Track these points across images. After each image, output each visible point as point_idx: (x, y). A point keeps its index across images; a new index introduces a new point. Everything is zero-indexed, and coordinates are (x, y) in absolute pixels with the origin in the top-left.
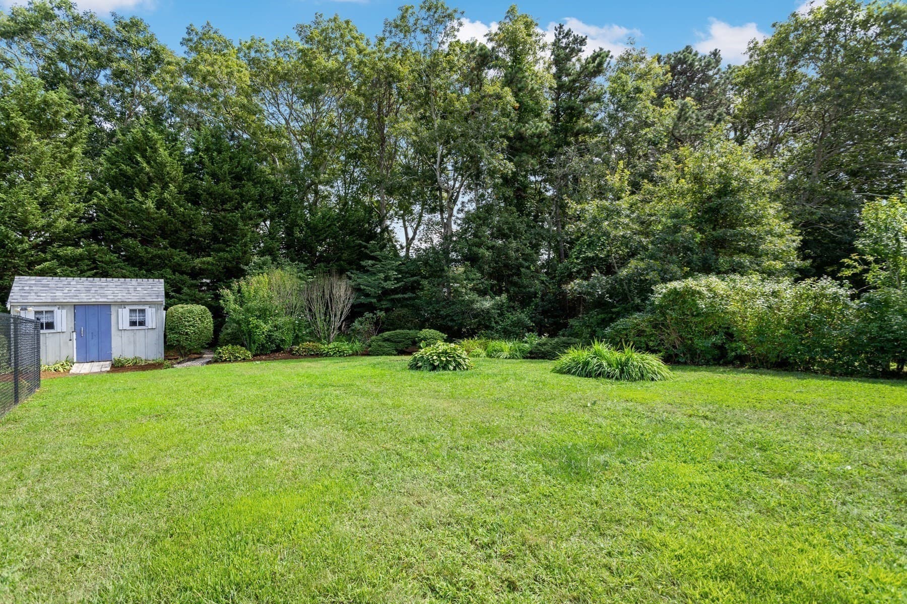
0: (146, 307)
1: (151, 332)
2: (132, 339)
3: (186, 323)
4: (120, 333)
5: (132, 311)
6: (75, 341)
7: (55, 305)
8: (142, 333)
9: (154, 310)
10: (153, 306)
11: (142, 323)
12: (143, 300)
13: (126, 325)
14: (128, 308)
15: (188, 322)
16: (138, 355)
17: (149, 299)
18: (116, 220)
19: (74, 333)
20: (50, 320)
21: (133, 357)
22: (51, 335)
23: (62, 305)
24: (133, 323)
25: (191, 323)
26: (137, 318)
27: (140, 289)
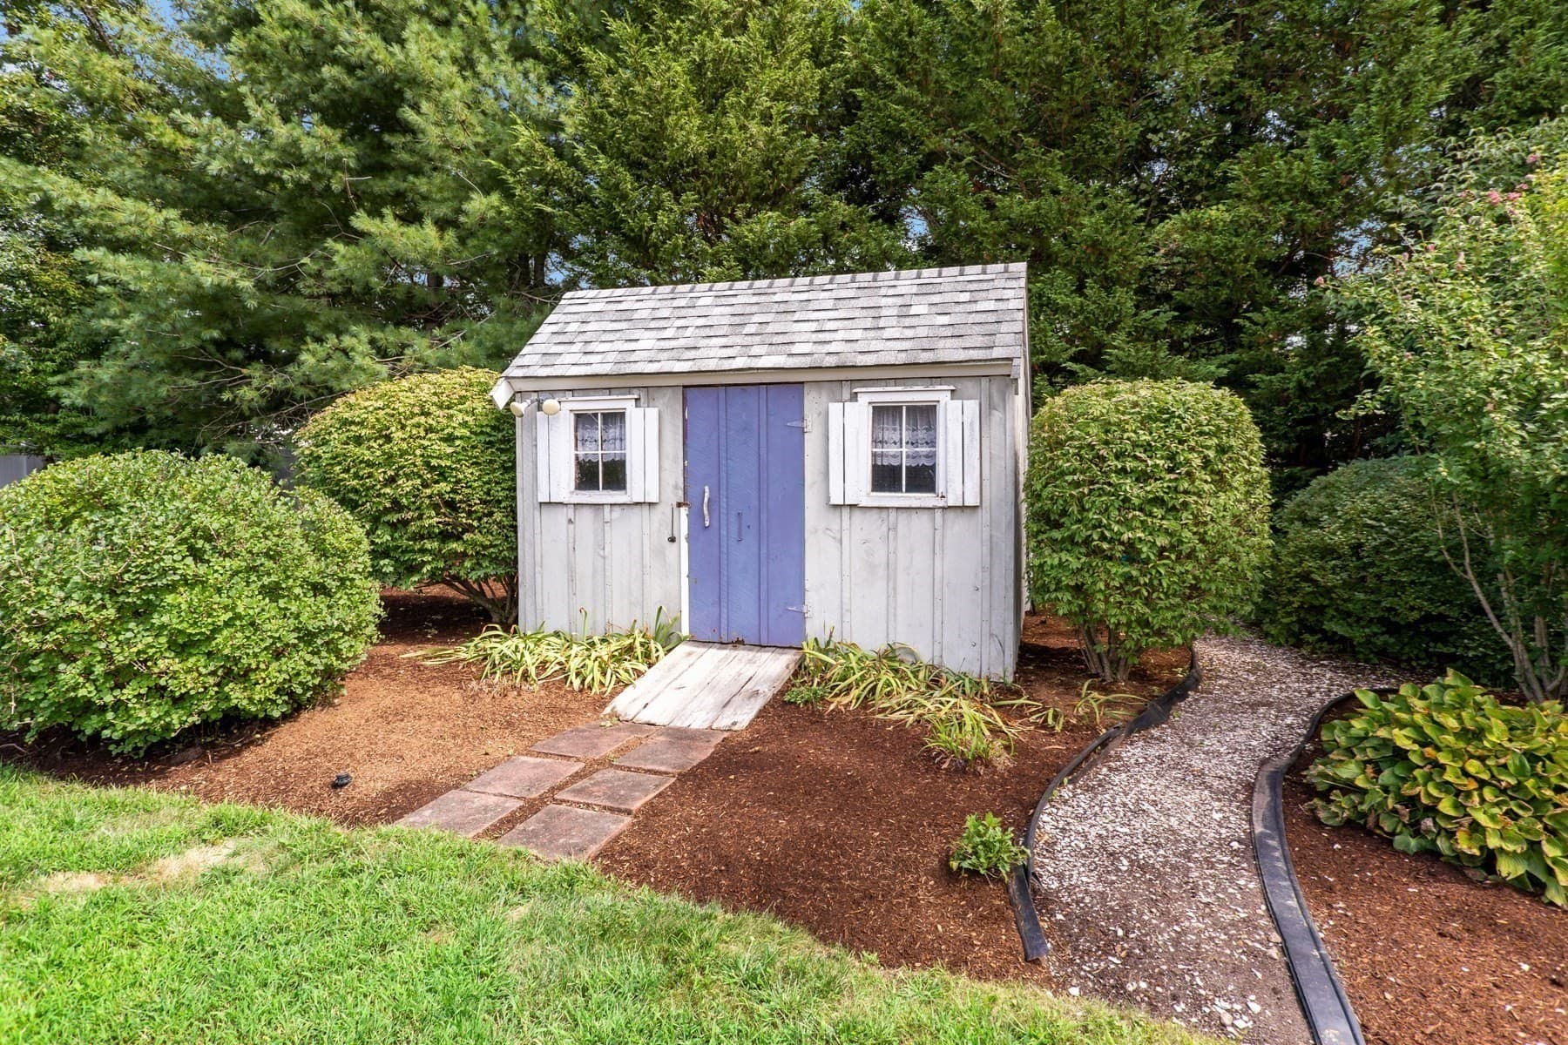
0: (940, 395)
1: (958, 525)
2: (880, 556)
3: (1130, 487)
4: (833, 520)
5: (882, 413)
6: (684, 545)
7: (630, 389)
8: (921, 522)
9: (972, 406)
10: (969, 386)
11: (923, 478)
12: (925, 357)
13: (857, 484)
14: (868, 398)
15: (1143, 477)
16: (902, 638)
17: (950, 351)
18: (905, 102)
19: (684, 511)
20: (612, 452)
21: (882, 646)
22: (617, 512)
23: (644, 386)
24: (885, 477)
25: (1153, 486)
26: (901, 453)
27: (922, 309)
